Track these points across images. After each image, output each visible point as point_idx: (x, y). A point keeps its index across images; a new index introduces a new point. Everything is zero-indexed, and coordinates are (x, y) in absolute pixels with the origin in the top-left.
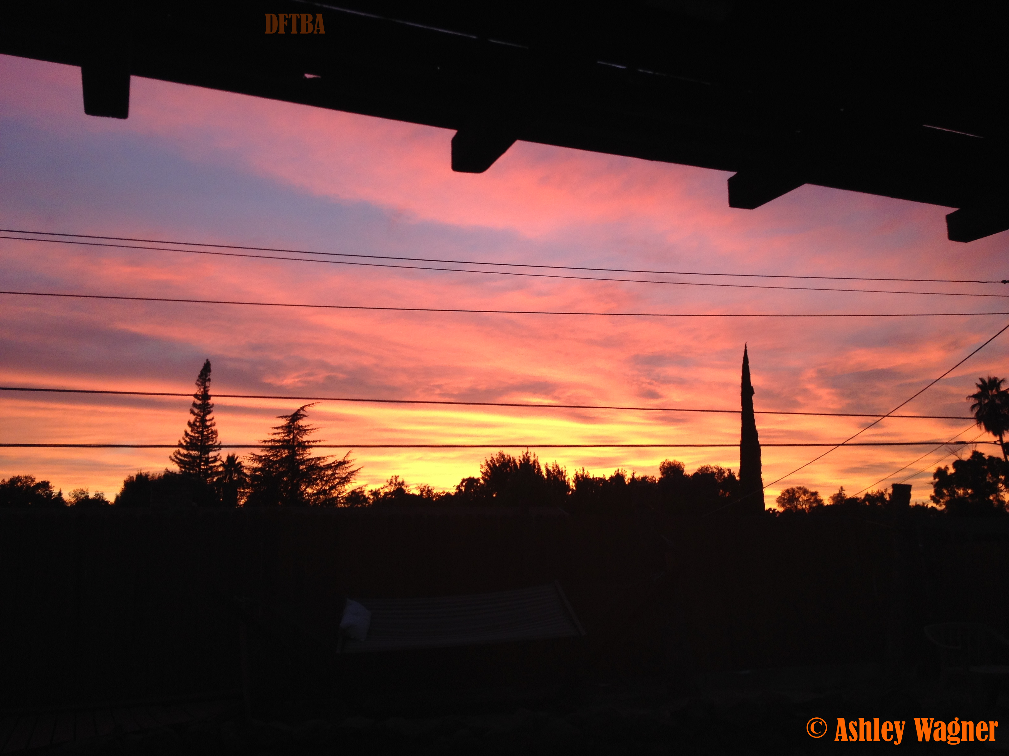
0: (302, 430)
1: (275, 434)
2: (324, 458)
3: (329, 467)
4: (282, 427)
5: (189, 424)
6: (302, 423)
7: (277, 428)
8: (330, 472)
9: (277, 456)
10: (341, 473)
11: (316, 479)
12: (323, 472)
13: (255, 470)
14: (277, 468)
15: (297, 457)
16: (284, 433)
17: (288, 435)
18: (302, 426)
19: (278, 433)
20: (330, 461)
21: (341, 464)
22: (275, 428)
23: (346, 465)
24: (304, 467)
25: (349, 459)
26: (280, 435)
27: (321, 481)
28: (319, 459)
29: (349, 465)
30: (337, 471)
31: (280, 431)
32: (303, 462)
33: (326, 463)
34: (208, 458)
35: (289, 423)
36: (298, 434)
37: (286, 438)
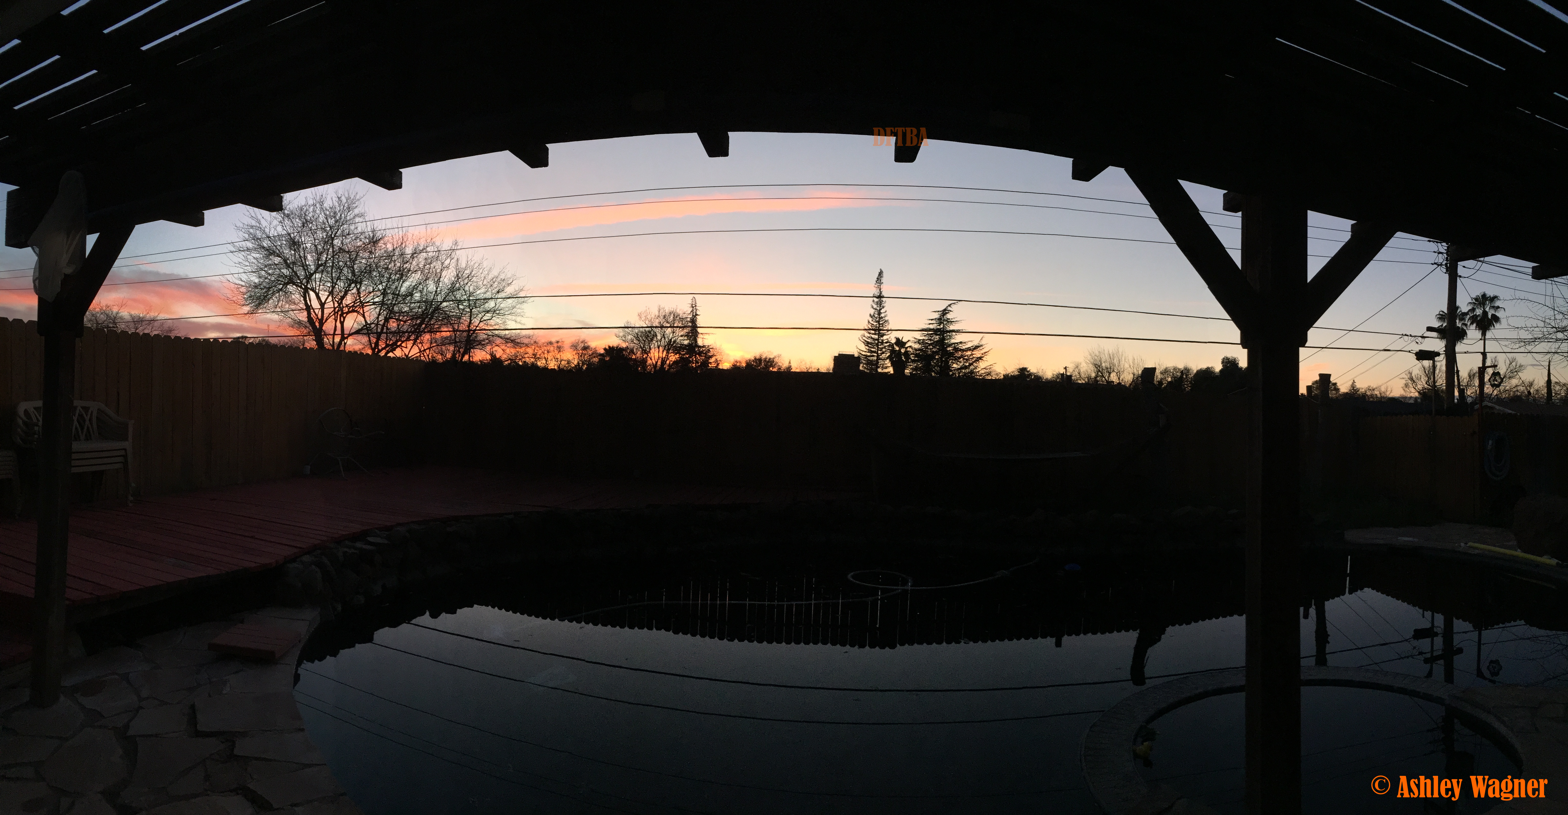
0: (949, 322)
1: (930, 324)
2: (965, 343)
3: (969, 349)
4: (935, 319)
5: (870, 315)
6: (949, 316)
7: (932, 320)
8: (969, 353)
9: (931, 340)
10: (977, 354)
11: (960, 358)
12: (965, 353)
13: (916, 350)
14: (931, 349)
15: (946, 342)
16: (937, 324)
17: (939, 325)
18: (949, 319)
19: (933, 324)
20: (969, 345)
21: (976, 347)
22: (930, 320)
23: (981, 348)
24: (951, 349)
25: (982, 343)
26: (934, 325)
27: (964, 359)
28: (961, 343)
29: (983, 347)
30: (974, 353)
31: (933, 322)
32: (950, 345)
33: (967, 347)
34: (883, 340)
35: (940, 316)
36: (946, 324)
37: (938, 327)
